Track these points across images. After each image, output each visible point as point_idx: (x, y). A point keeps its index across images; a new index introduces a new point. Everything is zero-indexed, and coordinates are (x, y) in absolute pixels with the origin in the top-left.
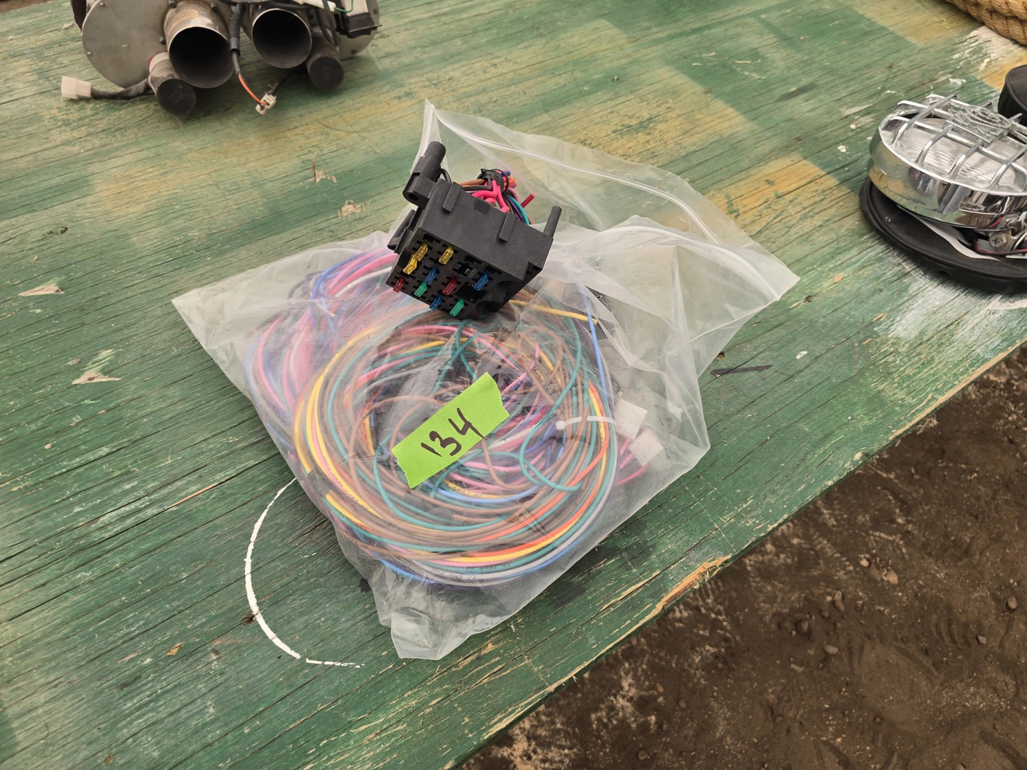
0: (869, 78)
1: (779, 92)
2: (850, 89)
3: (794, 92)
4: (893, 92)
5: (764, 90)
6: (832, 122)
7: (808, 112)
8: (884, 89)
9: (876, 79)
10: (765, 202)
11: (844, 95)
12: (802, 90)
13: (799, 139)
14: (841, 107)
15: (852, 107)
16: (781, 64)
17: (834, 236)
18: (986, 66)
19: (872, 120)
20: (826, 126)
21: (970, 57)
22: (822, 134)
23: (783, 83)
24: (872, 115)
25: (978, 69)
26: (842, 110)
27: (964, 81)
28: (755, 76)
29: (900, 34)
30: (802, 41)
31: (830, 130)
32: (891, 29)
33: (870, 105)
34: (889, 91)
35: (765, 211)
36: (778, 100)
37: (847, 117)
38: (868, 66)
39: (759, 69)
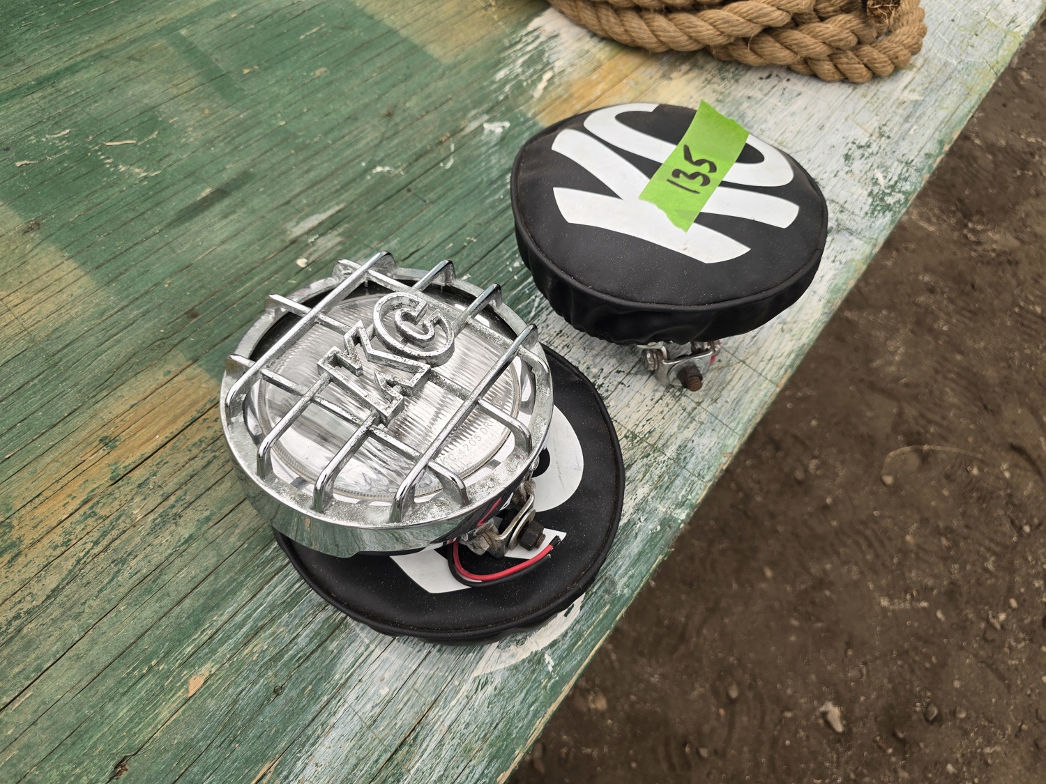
0: (350, 145)
1: (176, 205)
2: (312, 175)
3: (205, 199)
4: (387, 168)
5: (148, 204)
6: (263, 261)
7: (223, 242)
8: (372, 165)
9: (361, 145)
10: (85, 502)
11: (298, 190)
12: (221, 193)
13: (192, 314)
14: (287, 219)
15: (307, 216)
16: (194, 137)
17: (210, 560)
18: (545, 88)
19: (339, 239)
20: (250, 271)
21: (523, 72)
22: (240, 291)
23: (189, 181)
24: (341, 230)
25: (532, 97)
26: (289, 225)
27: (507, 124)
28: (139, 172)
29: (417, 40)
30: (245, 78)
31: (256, 279)
32: (404, 33)
33: (342, 206)
34: (379, 169)
35: (79, 528)
36: (171, 225)
37: (294, 242)
38: (353, 118)
39: (149, 157)
